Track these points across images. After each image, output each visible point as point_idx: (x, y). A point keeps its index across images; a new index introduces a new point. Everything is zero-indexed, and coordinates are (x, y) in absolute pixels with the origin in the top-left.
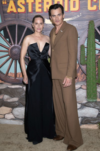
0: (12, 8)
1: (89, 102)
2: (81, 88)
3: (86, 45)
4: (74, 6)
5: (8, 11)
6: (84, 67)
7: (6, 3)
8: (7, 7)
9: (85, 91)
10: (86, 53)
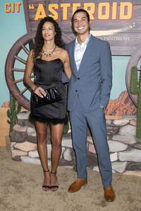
0: (41, 14)
1: (138, 143)
2: (129, 124)
3: (138, 67)
4: (125, 14)
5: (36, 19)
6: (135, 97)
7: (33, 8)
8: (35, 13)
9: (135, 128)
10: (138, 78)
